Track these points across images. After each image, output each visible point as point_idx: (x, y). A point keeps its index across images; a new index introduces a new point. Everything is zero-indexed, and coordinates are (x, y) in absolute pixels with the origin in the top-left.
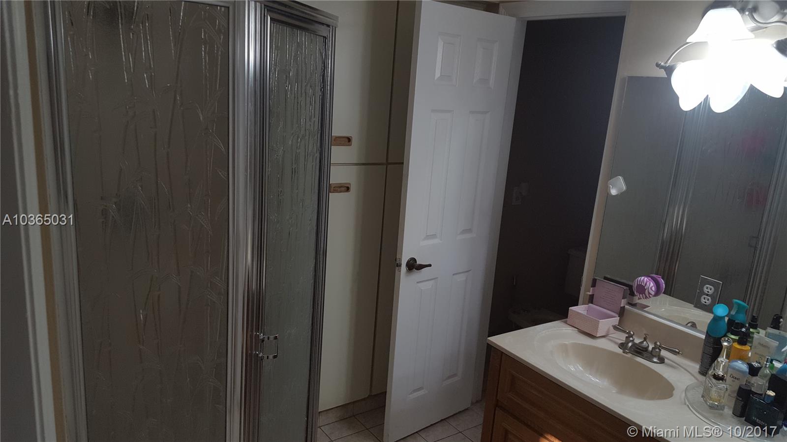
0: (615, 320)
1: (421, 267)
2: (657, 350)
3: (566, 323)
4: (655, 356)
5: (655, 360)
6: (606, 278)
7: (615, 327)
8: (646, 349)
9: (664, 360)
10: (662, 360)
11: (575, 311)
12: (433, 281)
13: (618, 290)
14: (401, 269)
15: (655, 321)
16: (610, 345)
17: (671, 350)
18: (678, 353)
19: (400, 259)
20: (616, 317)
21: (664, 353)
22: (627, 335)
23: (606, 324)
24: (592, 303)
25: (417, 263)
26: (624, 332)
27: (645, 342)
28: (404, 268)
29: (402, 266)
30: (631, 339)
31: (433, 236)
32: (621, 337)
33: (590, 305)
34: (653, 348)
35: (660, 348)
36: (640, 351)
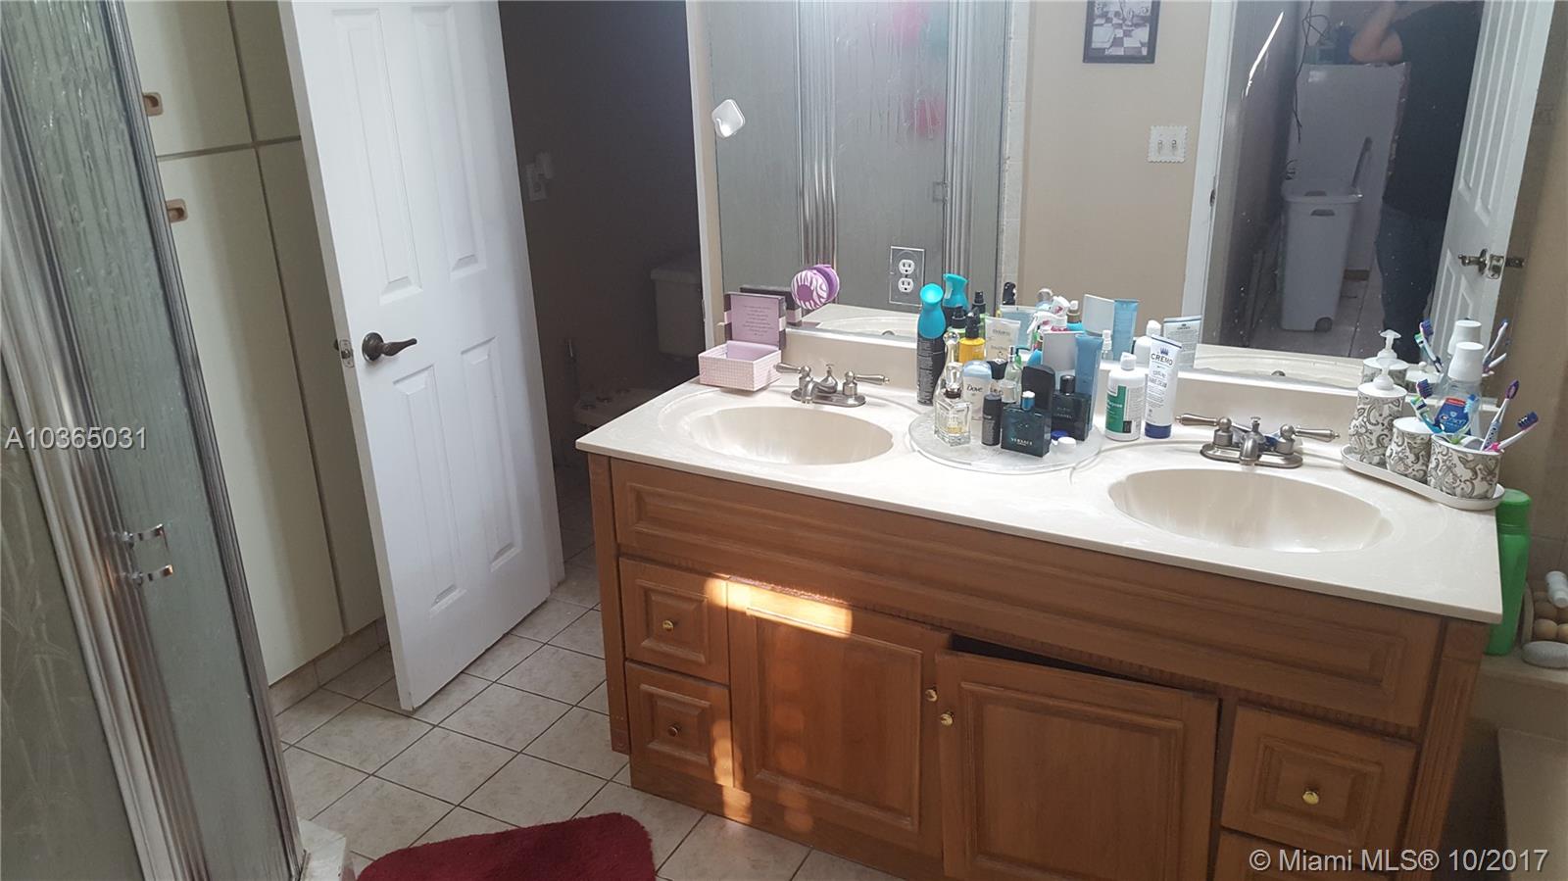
0: (776, 357)
1: (396, 348)
2: (851, 385)
3: (698, 383)
4: (851, 396)
5: (851, 401)
6: (743, 290)
7: (779, 368)
8: (833, 390)
9: (864, 399)
10: (861, 400)
11: (709, 358)
12: (426, 374)
13: (770, 305)
14: (353, 360)
15: (838, 340)
16: (776, 399)
17: (871, 379)
18: (883, 380)
19: (347, 342)
20: (776, 351)
21: (862, 389)
22: (801, 375)
23: (765, 366)
24: (731, 339)
25: (385, 342)
26: (795, 370)
27: (830, 378)
28: (359, 358)
29: (354, 353)
30: (808, 379)
31: (404, 281)
32: (793, 381)
33: (729, 342)
34: (844, 384)
35: (855, 380)
36: (825, 394)
